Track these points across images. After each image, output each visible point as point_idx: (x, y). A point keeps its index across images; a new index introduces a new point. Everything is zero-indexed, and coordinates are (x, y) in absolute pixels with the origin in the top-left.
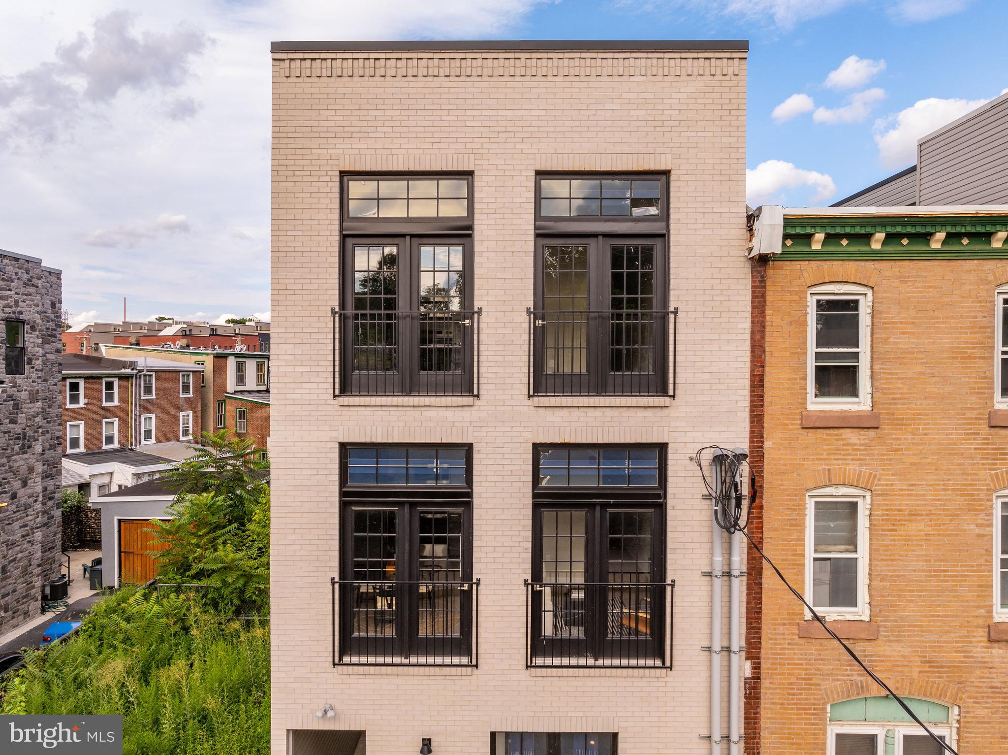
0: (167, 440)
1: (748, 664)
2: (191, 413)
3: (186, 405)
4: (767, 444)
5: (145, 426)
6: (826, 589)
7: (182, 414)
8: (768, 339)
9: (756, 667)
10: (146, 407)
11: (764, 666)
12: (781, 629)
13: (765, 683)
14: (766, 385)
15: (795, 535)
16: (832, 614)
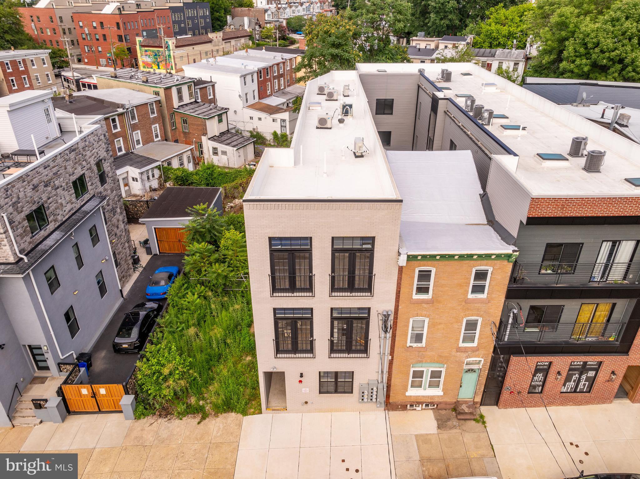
0: (148, 143)
1: (390, 357)
2: (157, 125)
3: (155, 121)
4: (400, 307)
5: (136, 138)
6: (414, 339)
7: (153, 126)
8: (402, 281)
9: (393, 357)
10: (134, 127)
11: (395, 357)
12: (400, 349)
13: (394, 360)
14: (401, 293)
15: (406, 328)
16: (415, 345)
